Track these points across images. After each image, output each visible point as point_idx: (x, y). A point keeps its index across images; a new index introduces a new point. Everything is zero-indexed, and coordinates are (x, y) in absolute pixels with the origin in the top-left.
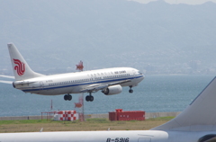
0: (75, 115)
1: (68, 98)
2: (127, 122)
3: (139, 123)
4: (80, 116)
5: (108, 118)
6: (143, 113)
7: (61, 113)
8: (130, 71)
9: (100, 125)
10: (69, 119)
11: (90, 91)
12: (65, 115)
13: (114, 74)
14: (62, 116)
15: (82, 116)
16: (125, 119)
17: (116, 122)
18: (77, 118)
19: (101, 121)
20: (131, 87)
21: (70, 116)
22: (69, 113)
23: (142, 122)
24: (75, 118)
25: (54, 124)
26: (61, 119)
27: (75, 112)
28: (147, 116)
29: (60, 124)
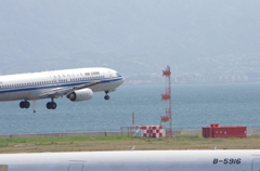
0: (161, 131)
1: (24, 105)
2: (224, 139)
3: (238, 140)
4: (167, 133)
5: (201, 135)
6: (245, 128)
7: (144, 128)
8: (106, 72)
9: (192, 143)
10: (154, 136)
11: (52, 96)
12: (150, 131)
13: (85, 76)
14: (145, 131)
15: (169, 132)
16: (222, 136)
17: (211, 139)
18: (164, 135)
19: (193, 138)
20: (107, 92)
21: (155, 131)
22: (154, 128)
23: (244, 140)
24: (161, 135)
25: (137, 141)
26: (145, 135)
27: (161, 128)
28: (249, 133)
29: (143, 142)
